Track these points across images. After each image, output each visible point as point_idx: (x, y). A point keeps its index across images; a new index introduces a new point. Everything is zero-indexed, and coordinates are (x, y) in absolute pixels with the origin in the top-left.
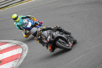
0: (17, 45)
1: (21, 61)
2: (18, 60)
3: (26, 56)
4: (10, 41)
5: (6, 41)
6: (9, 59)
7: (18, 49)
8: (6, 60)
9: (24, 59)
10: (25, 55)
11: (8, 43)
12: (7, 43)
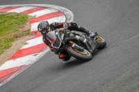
11: (47, 8)
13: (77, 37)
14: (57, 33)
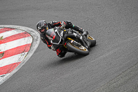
0: (26, 33)
1: (31, 55)
2: (26, 53)
3: (38, 48)
4: (16, 27)
5: (11, 26)
6: (14, 51)
7: (26, 38)
8: (10, 51)
9: (35, 52)
10: (36, 46)
11: (14, 29)
12: (12, 29)
13: (74, 34)
14: (56, 31)
